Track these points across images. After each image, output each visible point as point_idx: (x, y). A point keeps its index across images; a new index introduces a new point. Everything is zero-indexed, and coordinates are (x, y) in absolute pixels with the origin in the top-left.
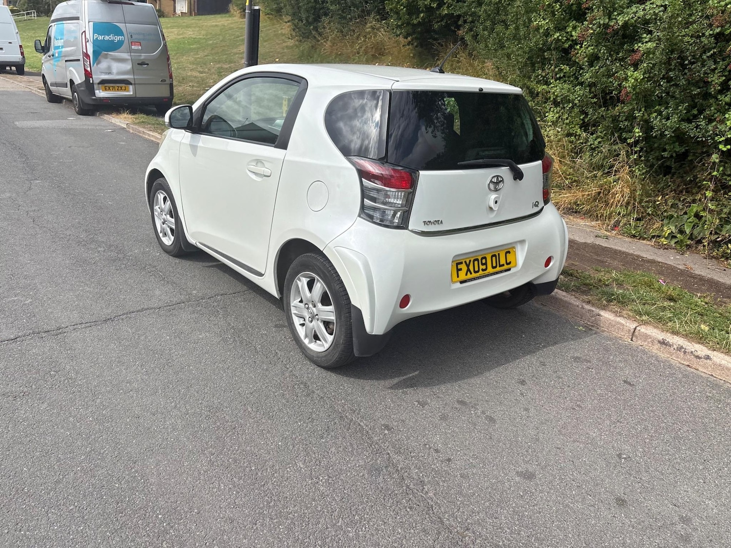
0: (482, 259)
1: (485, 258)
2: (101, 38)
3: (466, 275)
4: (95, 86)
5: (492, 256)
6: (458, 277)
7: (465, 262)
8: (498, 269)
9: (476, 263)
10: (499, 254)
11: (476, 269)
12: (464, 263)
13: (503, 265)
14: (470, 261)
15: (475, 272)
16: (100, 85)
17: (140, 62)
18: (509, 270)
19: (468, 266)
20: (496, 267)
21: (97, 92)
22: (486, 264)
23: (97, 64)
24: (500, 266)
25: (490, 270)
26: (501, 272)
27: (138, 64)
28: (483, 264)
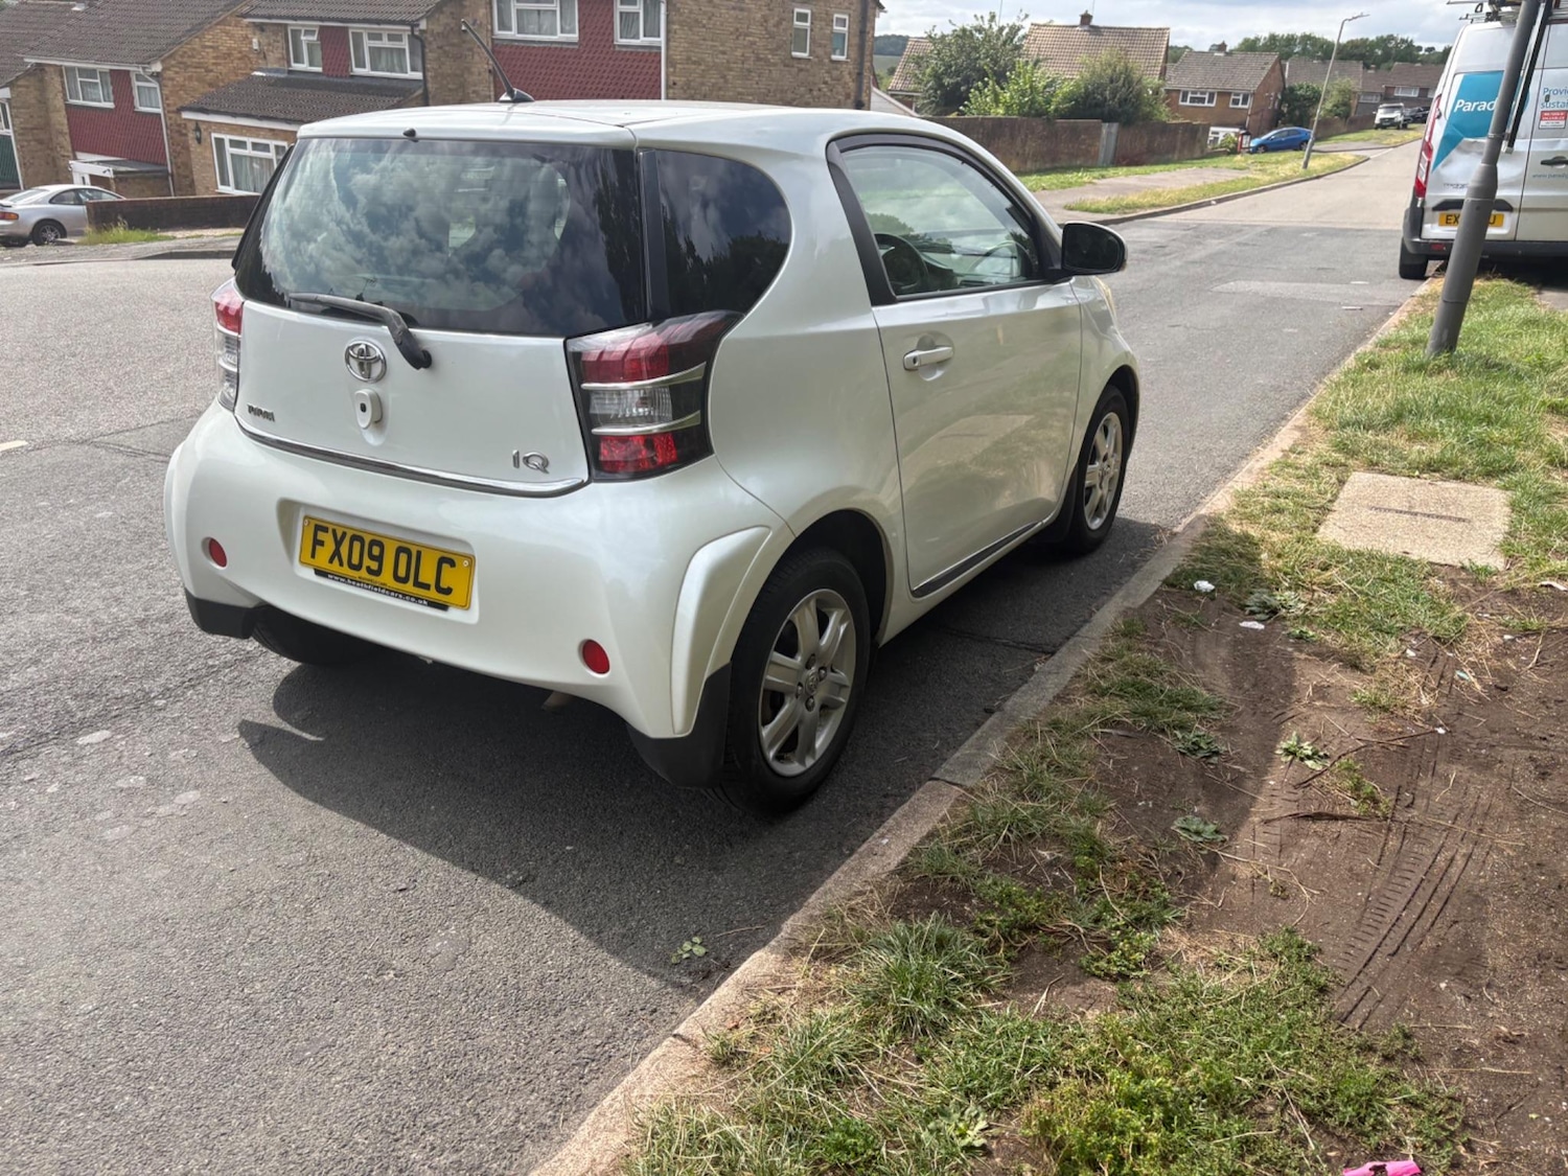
0: (373, 543)
1: (381, 545)
2: (1470, 107)
3: (331, 561)
4: (1428, 215)
5: (400, 550)
6: (313, 556)
7: (334, 531)
8: (409, 587)
9: (357, 545)
10: (419, 553)
11: (355, 561)
12: (330, 531)
13: (427, 587)
14: (344, 534)
15: (352, 566)
16: (1438, 213)
17: (1550, 158)
18: (443, 607)
19: (338, 543)
20: (405, 580)
21: (1427, 227)
22: (379, 559)
23: (1444, 166)
24: (417, 584)
25: (386, 577)
26: (417, 599)
27: (1543, 163)
28: (372, 557)
